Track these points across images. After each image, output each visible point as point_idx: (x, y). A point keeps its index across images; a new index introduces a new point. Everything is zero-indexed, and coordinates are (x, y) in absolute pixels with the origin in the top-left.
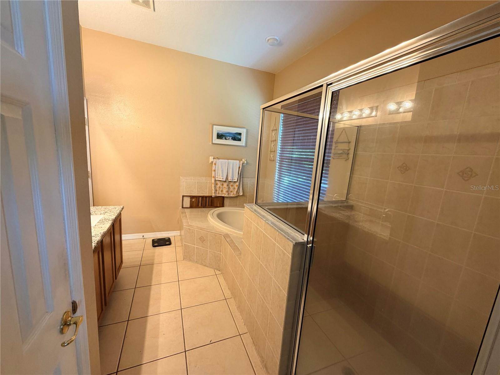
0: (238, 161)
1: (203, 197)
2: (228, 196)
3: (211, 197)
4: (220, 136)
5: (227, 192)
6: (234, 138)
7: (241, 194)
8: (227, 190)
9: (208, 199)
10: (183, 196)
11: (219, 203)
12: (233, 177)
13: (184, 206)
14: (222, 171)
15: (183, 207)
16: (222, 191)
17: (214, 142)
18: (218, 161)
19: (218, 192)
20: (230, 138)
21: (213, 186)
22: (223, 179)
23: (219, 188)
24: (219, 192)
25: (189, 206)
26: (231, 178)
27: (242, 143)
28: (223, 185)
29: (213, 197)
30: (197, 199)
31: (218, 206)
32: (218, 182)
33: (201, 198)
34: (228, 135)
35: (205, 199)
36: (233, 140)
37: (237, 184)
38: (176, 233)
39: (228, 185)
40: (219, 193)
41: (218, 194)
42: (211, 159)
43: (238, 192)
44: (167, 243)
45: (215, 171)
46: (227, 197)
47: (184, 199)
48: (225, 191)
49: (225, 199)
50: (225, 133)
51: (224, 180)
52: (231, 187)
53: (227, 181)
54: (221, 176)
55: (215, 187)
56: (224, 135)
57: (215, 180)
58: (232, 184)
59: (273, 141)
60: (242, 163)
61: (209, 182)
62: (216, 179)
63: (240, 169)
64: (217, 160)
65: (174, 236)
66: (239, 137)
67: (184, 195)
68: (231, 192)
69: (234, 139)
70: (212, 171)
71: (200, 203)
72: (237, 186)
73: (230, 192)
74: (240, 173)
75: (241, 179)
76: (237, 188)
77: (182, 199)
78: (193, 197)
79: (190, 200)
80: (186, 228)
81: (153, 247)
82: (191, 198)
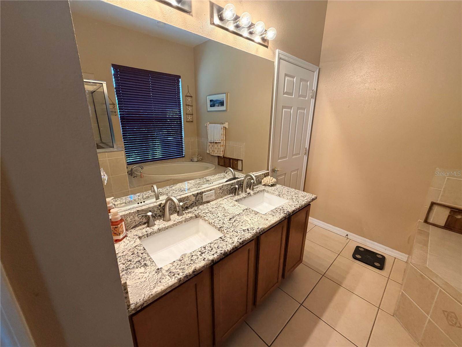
10: (433, 204)
13: (431, 221)
15: (426, 221)
25: (443, 223)
38: (400, 255)
44: (377, 264)
47: (433, 208)
65: (395, 258)
67: (435, 201)
77: (428, 207)
78: (458, 210)
79: (449, 214)
80: (415, 270)
81: (353, 258)
82: (452, 210)
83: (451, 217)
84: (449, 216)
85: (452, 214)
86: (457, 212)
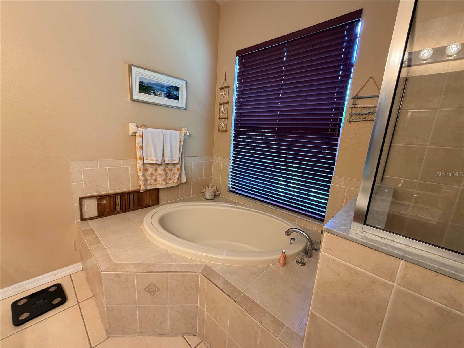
0: (178, 132)
1: (122, 195)
2: (165, 187)
3: (139, 191)
4: (145, 88)
5: (164, 180)
6: (169, 94)
7: (184, 180)
8: (164, 177)
9: (132, 196)
10: (81, 199)
11: (152, 200)
12: (172, 157)
13: (86, 216)
14: (155, 148)
15: (82, 219)
16: (156, 180)
17: (135, 97)
18: (146, 130)
19: (149, 182)
20: (163, 94)
21: (140, 174)
22: (157, 160)
23: (150, 176)
24: (151, 182)
25: (96, 214)
26: (170, 159)
27: (181, 103)
28: (156, 170)
29: (141, 191)
30: (112, 200)
31: (150, 204)
32: (148, 167)
33: (119, 196)
34: (158, 87)
35: (127, 196)
36: (168, 98)
37: (179, 166)
38: (74, 267)
39: (164, 170)
40: (151, 184)
41: (149, 186)
42: (132, 128)
43: (179, 179)
44: (57, 301)
45: (141, 147)
46: (163, 189)
47: (83, 203)
48: (161, 180)
49: (161, 193)
50: (154, 84)
51: (159, 162)
52: (168, 172)
53: (163, 163)
54: (153, 158)
55: (144, 174)
56: (152, 87)
57: (144, 164)
58: (170, 167)
59: (224, 103)
60: (183, 134)
61: (132, 168)
62: (145, 162)
63: (182, 143)
64: (143, 130)
65: (70, 275)
66: (175, 92)
67: (82, 196)
68: (170, 179)
69: (169, 96)
70: (136, 148)
71: (117, 206)
72: (178, 170)
73: (168, 181)
74: (182, 151)
75: (183, 159)
76: (178, 173)
77: (79, 204)
78: (102, 197)
79: (97, 203)
80: (109, 274)
81: (16, 327)
82: (98, 199)
83: (99, 204)
84: (98, 204)
85: (99, 201)
86: (101, 198)
